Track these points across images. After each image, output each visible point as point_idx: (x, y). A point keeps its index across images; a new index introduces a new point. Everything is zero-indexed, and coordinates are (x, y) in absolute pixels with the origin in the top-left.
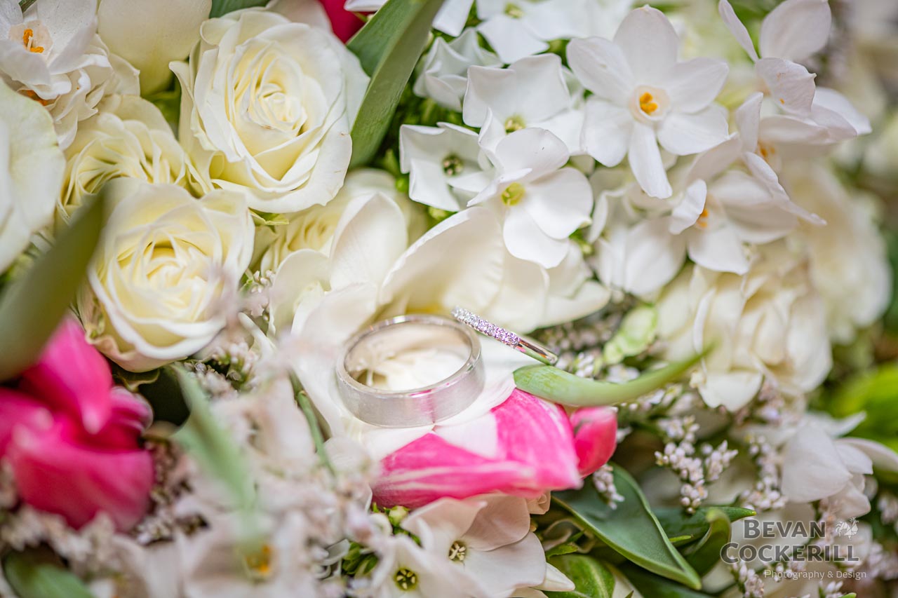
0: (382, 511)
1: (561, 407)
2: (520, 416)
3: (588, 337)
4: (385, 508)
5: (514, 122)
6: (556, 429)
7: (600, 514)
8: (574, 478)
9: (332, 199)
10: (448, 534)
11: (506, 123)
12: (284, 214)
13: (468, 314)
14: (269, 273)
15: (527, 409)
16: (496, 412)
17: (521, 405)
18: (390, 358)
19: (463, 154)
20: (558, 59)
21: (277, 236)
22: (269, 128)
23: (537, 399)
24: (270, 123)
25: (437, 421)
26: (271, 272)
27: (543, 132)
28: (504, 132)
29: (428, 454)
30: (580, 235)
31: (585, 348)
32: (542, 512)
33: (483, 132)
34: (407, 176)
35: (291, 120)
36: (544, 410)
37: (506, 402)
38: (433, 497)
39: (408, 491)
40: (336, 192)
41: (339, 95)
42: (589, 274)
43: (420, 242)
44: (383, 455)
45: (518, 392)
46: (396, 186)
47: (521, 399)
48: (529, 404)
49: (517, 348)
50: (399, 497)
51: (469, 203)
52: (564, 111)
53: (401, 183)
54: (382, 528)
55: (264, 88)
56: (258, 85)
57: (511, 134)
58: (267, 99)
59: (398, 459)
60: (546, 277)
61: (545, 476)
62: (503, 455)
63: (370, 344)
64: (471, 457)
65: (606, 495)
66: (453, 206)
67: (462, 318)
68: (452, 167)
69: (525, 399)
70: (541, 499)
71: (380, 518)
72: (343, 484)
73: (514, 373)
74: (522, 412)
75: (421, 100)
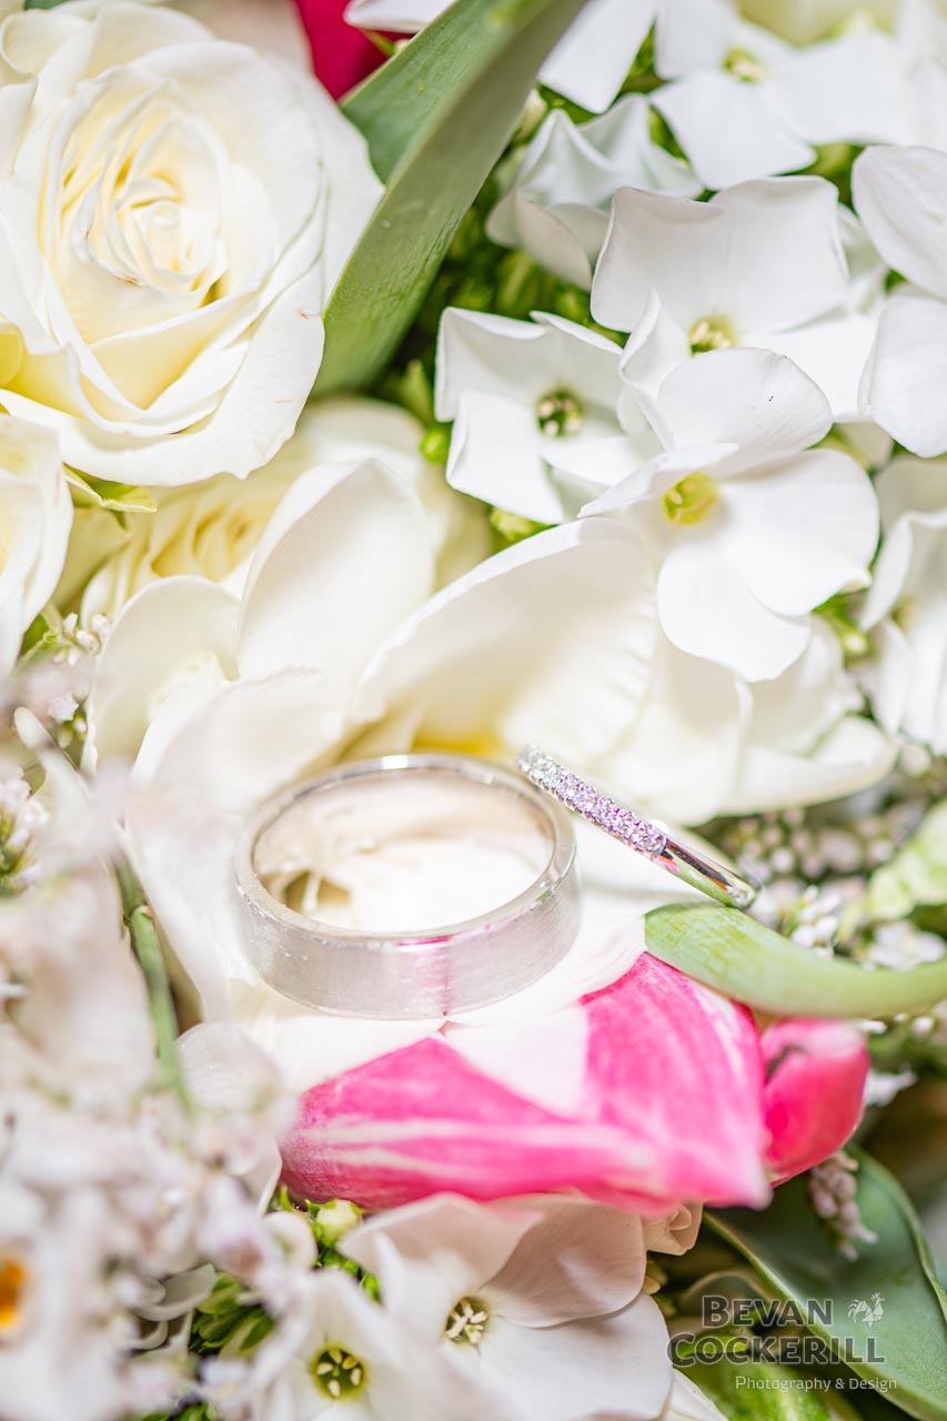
0: (304, 1209)
1: (745, 1010)
2: (646, 1021)
3: (840, 850)
4: (308, 1202)
5: (713, 328)
6: (724, 1060)
7: (820, 1269)
8: (751, 1180)
9: (263, 464)
10: (447, 1280)
11: (694, 329)
12: (150, 488)
13: (554, 769)
14: (99, 622)
15: (665, 1006)
16: (593, 1004)
17: (651, 995)
18: (366, 852)
19: (585, 389)
20: (831, 192)
21: (128, 535)
22: (132, 282)
23: (692, 984)
24: (141, 270)
25: (453, 1010)
26: (104, 619)
27: (774, 361)
28: (689, 351)
29: (418, 1088)
30: (842, 608)
31: (828, 875)
32: (677, 1250)
33: (634, 344)
34: (447, 427)
35: (191, 269)
36: (703, 1013)
37: (619, 984)
38: (418, 1189)
39: (365, 1169)
40: (277, 447)
41: (309, 219)
42: (856, 702)
43: (459, 587)
44: (315, 1079)
45: (651, 963)
46: (422, 448)
47: (654, 981)
48: (671, 993)
49: (659, 860)
50: (343, 1179)
51: (586, 510)
52: (835, 314)
53: (434, 442)
54: (287, 1248)
55: (136, 186)
56: (122, 177)
57: (700, 356)
58: (140, 212)
59: (348, 1091)
60: (746, 699)
61: (684, 1170)
62: (593, 1111)
63: (318, 812)
64: (517, 1106)
65: (837, 1226)
66: (549, 510)
67: (538, 774)
68: (558, 417)
69: (663, 982)
70: (679, 1219)
71: (291, 1223)
72: (207, 1140)
73: (648, 915)
74: (651, 1011)
75: (503, 253)
